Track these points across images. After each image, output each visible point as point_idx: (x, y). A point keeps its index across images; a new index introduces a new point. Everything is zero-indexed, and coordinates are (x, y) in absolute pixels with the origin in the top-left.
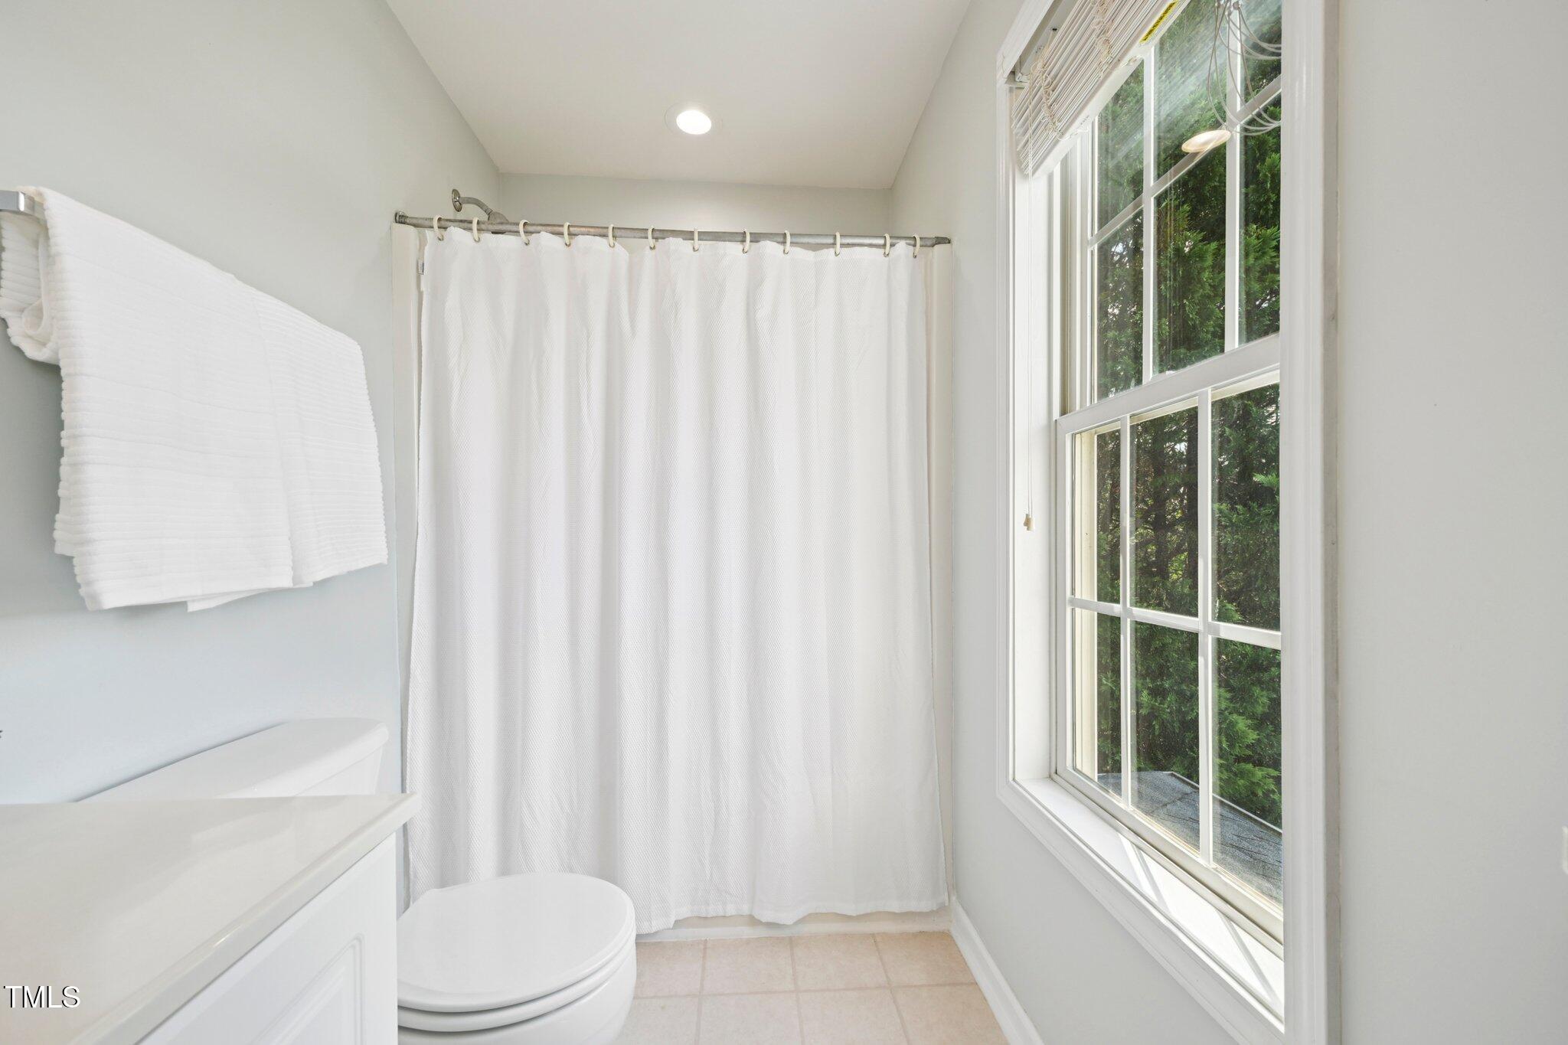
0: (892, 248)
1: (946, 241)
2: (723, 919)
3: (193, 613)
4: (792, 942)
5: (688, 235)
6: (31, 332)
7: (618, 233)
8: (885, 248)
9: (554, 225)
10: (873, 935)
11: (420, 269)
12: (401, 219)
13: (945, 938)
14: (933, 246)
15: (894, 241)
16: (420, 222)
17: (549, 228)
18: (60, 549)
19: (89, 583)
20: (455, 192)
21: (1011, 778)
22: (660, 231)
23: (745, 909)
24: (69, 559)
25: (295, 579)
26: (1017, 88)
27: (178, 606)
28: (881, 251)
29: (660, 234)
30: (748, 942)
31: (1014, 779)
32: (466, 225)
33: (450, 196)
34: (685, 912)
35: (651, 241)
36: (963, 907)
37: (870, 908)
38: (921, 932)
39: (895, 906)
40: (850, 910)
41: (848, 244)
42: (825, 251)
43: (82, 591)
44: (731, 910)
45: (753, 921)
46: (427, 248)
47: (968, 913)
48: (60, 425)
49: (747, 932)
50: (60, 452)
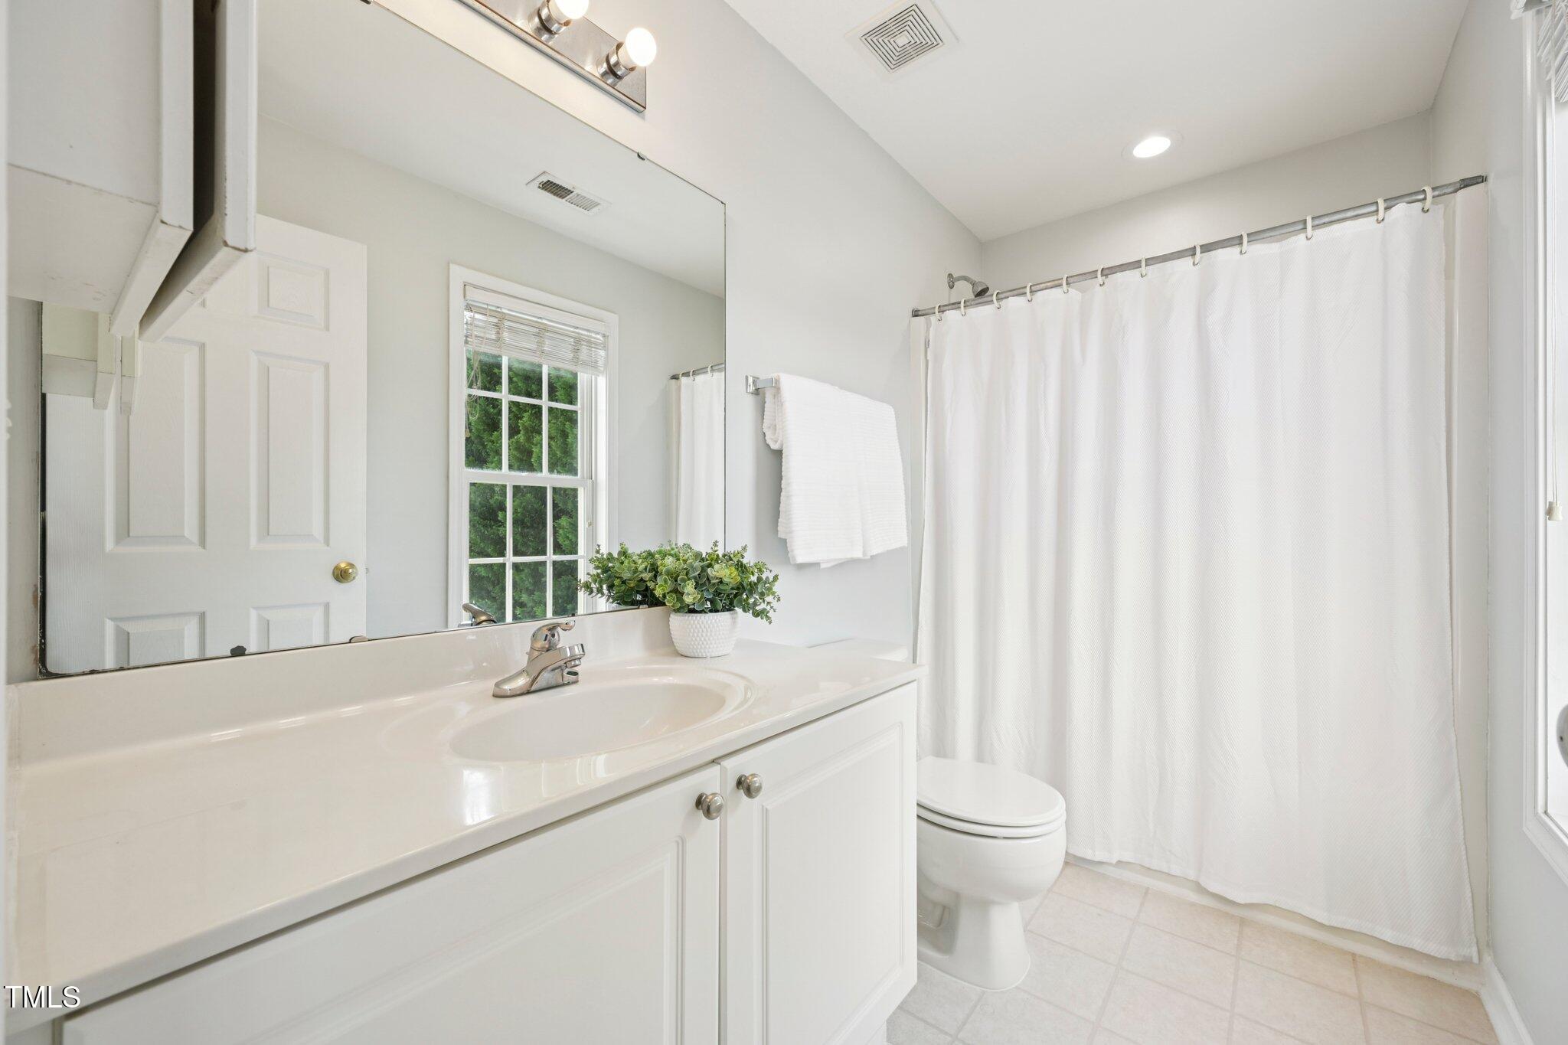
0: (1388, 212)
1: (1481, 179)
2: (1169, 876)
3: (824, 569)
4: (1243, 922)
5: (1136, 265)
6: (772, 437)
7: (1070, 280)
8: (1377, 214)
9: (1019, 289)
10: (1354, 955)
11: (927, 344)
12: (916, 314)
13: (1472, 1000)
14: (1456, 191)
15: (1389, 203)
16: (927, 312)
17: (1015, 292)
18: (781, 535)
19: (792, 551)
20: (950, 275)
21: (1540, 810)
22: (1108, 268)
23: (1192, 875)
24: (785, 540)
25: (864, 553)
26: (1546, 8)
27: (816, 565)
28: (1373, 218)
29: (1107, 272)
30: (1193, 904)
31: (1546, 812)
32: (957, 306)
33: (946, 279)
34: (1127, 856)
35: (1100, 279)
36: (1500, 970)
37: (1350, 924)
38: (1429, 978)
39: (1388, 935)
40: (1322, 917)
41: (1324, 223)
42: (1293, 239)
43: (789, 555)
44: (1175, 870)
45: (1201, 889)
46: (931, 329)
47: (1505, 978)
48: (781, 478)
49: (1193, 897)
50: (780, 490)
